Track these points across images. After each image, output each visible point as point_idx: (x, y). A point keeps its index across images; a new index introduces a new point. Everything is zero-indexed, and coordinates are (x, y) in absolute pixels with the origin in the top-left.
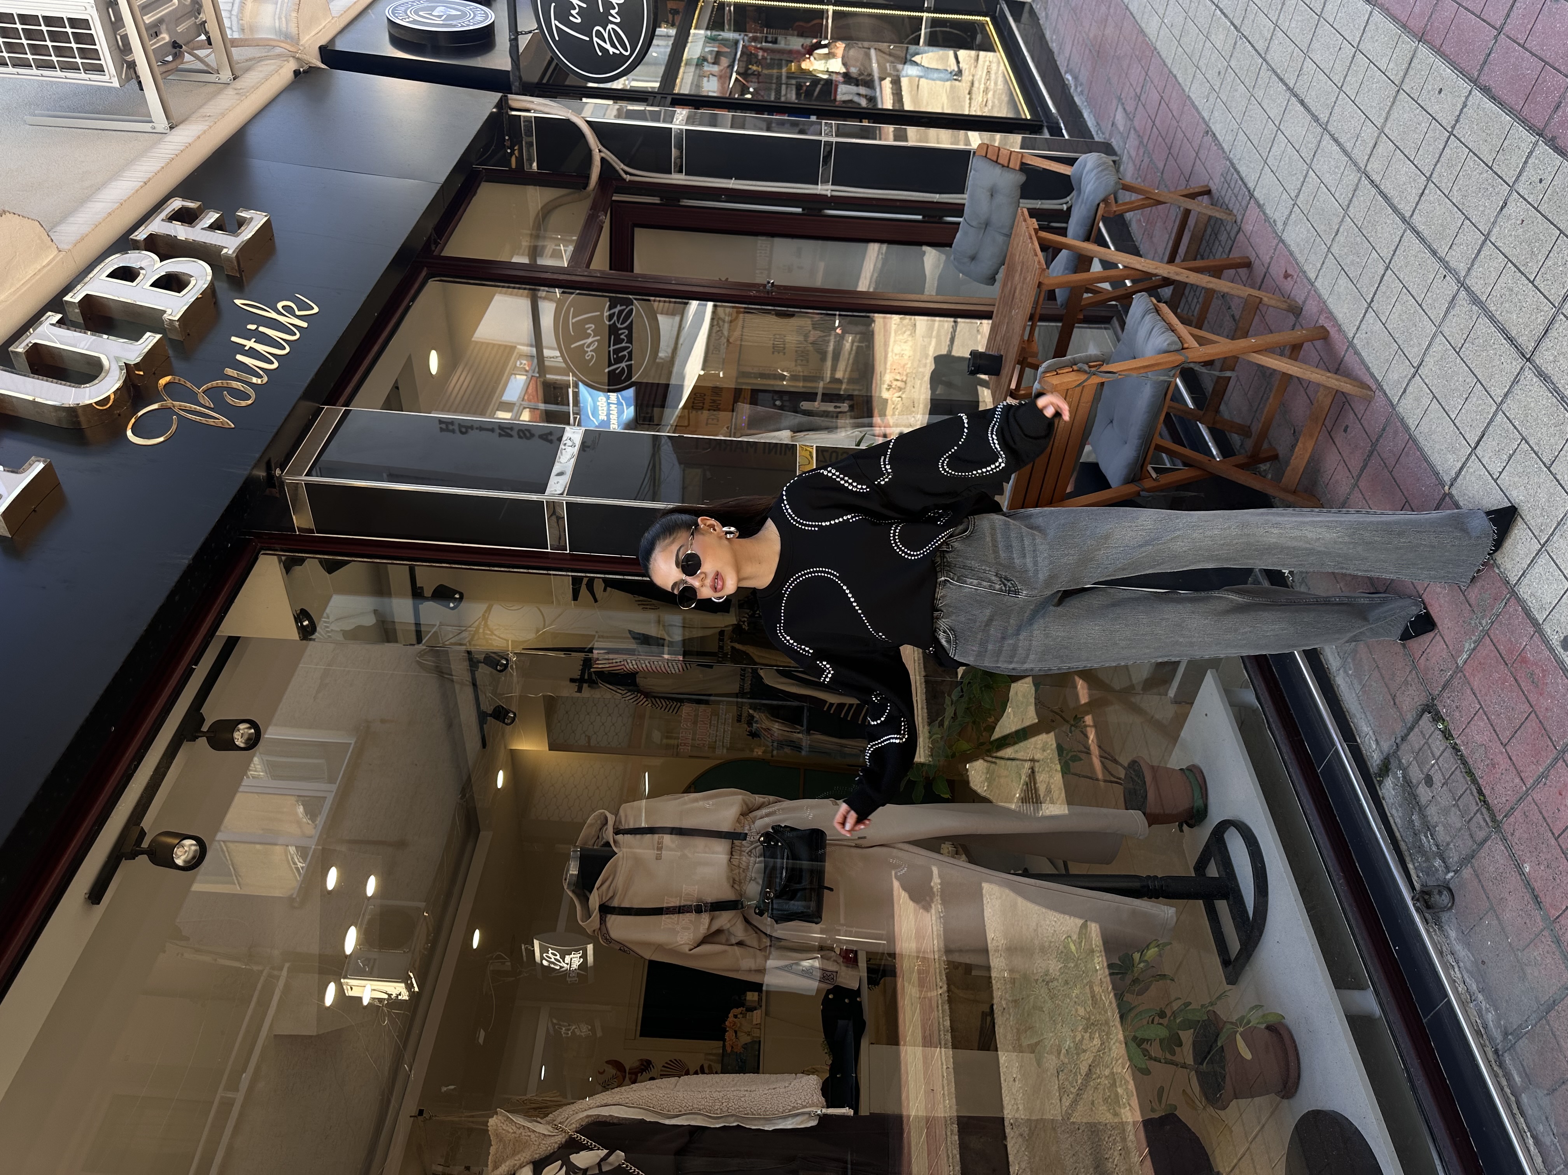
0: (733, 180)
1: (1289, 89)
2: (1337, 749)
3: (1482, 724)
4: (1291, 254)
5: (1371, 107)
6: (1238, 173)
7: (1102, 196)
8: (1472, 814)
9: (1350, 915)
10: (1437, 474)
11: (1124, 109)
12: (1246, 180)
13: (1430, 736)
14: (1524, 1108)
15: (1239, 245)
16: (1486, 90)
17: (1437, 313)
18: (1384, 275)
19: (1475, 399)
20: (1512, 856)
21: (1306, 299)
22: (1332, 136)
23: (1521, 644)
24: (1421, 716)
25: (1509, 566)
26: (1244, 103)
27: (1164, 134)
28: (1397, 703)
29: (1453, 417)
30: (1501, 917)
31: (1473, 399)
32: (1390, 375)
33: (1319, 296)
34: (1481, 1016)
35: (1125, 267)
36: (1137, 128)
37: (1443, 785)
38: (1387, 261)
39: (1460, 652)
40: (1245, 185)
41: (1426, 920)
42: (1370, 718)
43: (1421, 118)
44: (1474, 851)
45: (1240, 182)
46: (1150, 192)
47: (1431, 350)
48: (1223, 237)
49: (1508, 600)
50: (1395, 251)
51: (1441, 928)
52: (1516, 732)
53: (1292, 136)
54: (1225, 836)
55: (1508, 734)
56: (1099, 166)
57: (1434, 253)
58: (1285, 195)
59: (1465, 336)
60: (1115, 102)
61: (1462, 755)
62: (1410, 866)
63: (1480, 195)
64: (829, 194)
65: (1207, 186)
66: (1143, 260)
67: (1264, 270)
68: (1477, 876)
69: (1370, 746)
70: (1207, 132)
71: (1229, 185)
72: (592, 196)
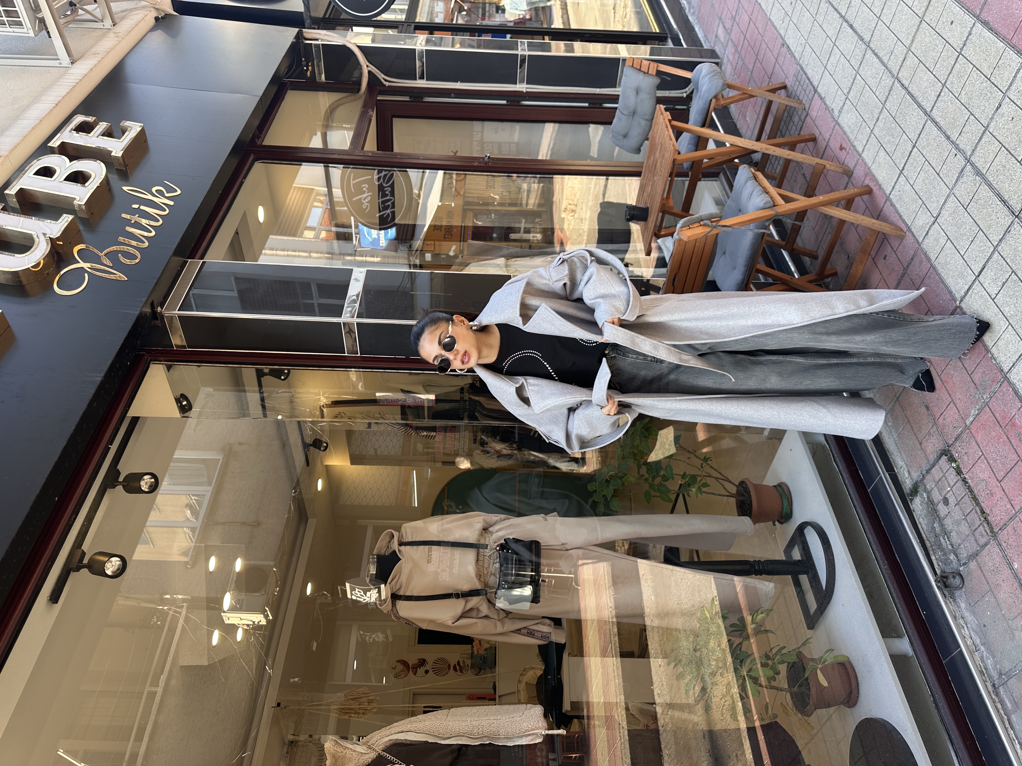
0: (459, 83)
1: (841, 16)
2: (881, 476)
3: (983, 466)
4: (845, 133)
5: (901, 32)
6: (806, 74)
7: (713, 94)
8: (977, 526)
9: (892, 590)
10: (950, 292)
11: (724, 26)
12: (812, 80)
13: (946, 472)
14: (1014, 725)
15: (807, 125)
16: (985, 24)
17: (950, 181)
18: (911, 152)
19: (978, 242)
20: (1005, 556)
21: (856, 165)
22: (873, 51)
23: (1011, 413)
24: (940, 457)
25: (1003, 359)
26: (810, 25)
27: (752, 45)
28: (923, 447)
29: (962, 253)
30: (997, 596)
31: (977, 242)
32: (916, 221)
33: (865, 164)
34: (983, 661)
35: (731, 145)
36: (734, 40)
37: (956, 505)
38: (914, 142)
39: (968, 416)
40: (811, 83)
41: (945, 595)
42: (904, 456)
43: (938, 42)
44: (978, 551)
45: (807, 81)
46: (746, 89)
47: (946, 206)
48: (796, 119)
49: (1003, 382)
50: (919, 135)
51: (955, 600)
52: (1008, 473)
53: (844, 50)
54: (805, 531)
55: (1002, 473)
56: (711, 72)
57: (948, 138)
58: (839, 92)
59: (971, 197)
60: (717, 21)
61: (969, 486)
62: (933, 558)
63: (981, 98)
64: (524, 90)
65: (784, 83)
66: (743, 139)
67: (826, 144)
68: (980, 568)
69: (904, 475)
70: (783, 45)
71: (799, 82)
72: (363, 97)
